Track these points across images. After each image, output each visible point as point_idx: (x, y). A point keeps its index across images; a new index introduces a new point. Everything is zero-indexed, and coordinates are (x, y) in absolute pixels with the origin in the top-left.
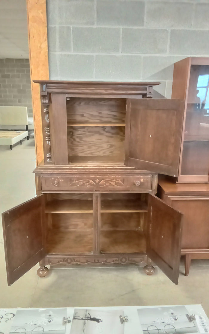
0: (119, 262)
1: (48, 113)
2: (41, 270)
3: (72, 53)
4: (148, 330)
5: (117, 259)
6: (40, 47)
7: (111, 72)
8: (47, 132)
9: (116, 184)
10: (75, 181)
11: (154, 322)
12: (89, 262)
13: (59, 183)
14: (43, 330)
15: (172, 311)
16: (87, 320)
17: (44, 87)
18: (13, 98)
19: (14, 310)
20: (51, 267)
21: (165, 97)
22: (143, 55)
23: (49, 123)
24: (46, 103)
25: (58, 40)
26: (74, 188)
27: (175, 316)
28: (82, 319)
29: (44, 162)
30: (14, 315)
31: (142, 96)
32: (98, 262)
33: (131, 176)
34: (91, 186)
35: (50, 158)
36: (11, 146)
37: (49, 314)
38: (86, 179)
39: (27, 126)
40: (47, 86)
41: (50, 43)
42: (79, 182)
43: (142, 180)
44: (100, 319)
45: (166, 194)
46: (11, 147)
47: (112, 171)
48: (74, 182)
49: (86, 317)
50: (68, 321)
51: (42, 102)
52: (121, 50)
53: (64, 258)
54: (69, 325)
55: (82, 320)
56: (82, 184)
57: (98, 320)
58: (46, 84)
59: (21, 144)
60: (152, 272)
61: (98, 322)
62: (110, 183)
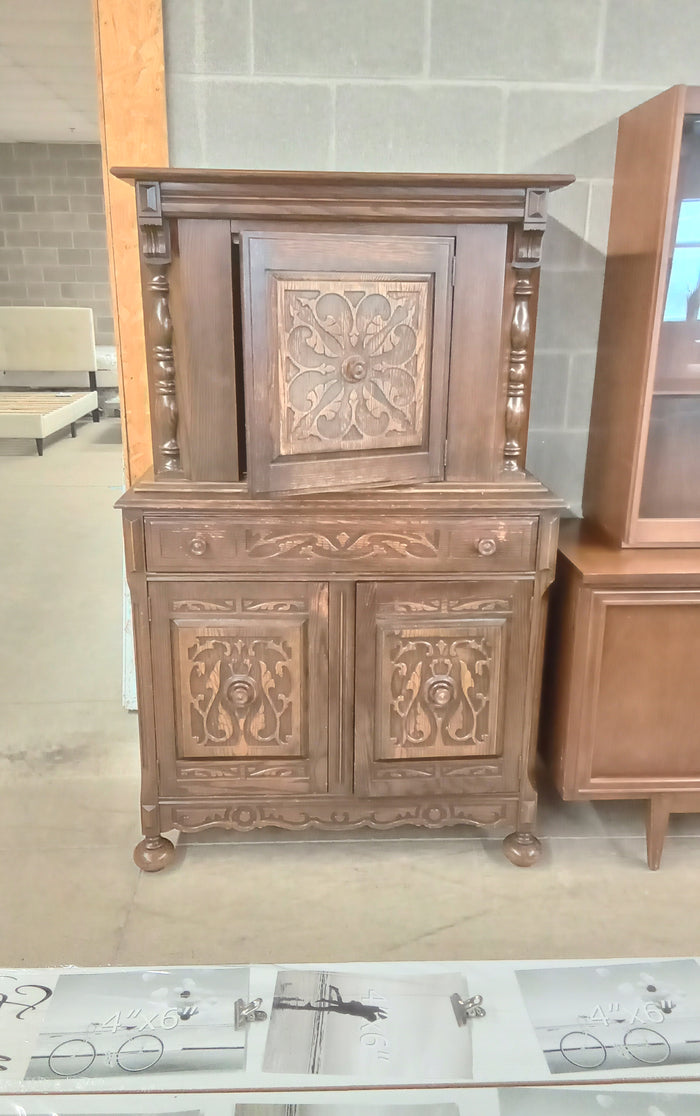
0: (418, 822)
1: (166, 294)
2: (149, 846)
3: (252, 78)
4: (563, 1047)
5: (412, 811)
6: (137, 56)
7: (390, 146)
8: (162, 364)
9: (410, 548)
10: (266, 538)
11: (582, 1021)
12: (312, 819)
13: (207, 547)
14: (159, 1047)
15: (650, 980)
16: (326, 1012)
17: (152, 195)
18: (45, 280)
19: (49, 976)
20: (183, 837)
21: (586, 238)
22: (506, 87)
23: (171, 329)
24: (157, 255)
25: (200, 32)
26: (260, 561)
27: (663, 998)
28: (309, 1007)
29: (156, 473)
30: (49, 992)
31: (506, 226)
32: (346, 821)
33: (463, 522)
34: (321, 554)
35: (176, 455)
36: (39, 441)
37: (182, 990)
38: (304, 531)
39: (92, 375)
40: (162, 192)
41: (173, 40)
42: (279, 542)
43: (502, 536)
44: (377, 1009)
45: (587, 585)
46: (40, 445)
47: (396, 504)
48: (262, 542)
49: (323, 1000)
50: (256, 1012)
51: (145, 251)
52: (427, 65)
53: (229, 809)
54: (258, 1031)
55: (307, 1011)
56: (288, 548)
57: (370, 1013)
58: (157, 183)
59: (74, 436)
60: (533, 856)
61: (372, 1018)
62: (388, 547)
